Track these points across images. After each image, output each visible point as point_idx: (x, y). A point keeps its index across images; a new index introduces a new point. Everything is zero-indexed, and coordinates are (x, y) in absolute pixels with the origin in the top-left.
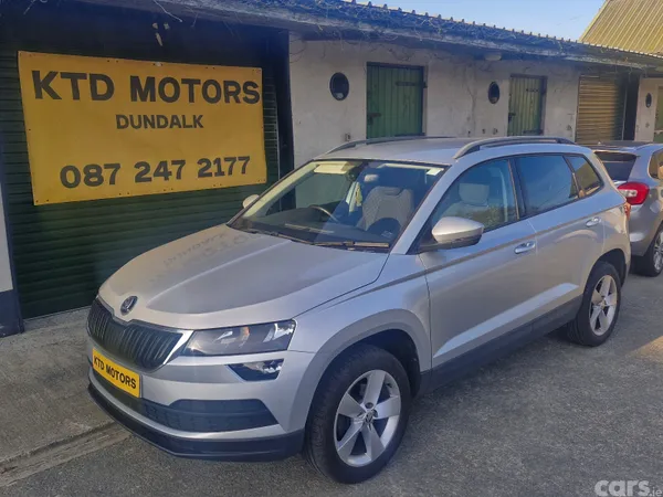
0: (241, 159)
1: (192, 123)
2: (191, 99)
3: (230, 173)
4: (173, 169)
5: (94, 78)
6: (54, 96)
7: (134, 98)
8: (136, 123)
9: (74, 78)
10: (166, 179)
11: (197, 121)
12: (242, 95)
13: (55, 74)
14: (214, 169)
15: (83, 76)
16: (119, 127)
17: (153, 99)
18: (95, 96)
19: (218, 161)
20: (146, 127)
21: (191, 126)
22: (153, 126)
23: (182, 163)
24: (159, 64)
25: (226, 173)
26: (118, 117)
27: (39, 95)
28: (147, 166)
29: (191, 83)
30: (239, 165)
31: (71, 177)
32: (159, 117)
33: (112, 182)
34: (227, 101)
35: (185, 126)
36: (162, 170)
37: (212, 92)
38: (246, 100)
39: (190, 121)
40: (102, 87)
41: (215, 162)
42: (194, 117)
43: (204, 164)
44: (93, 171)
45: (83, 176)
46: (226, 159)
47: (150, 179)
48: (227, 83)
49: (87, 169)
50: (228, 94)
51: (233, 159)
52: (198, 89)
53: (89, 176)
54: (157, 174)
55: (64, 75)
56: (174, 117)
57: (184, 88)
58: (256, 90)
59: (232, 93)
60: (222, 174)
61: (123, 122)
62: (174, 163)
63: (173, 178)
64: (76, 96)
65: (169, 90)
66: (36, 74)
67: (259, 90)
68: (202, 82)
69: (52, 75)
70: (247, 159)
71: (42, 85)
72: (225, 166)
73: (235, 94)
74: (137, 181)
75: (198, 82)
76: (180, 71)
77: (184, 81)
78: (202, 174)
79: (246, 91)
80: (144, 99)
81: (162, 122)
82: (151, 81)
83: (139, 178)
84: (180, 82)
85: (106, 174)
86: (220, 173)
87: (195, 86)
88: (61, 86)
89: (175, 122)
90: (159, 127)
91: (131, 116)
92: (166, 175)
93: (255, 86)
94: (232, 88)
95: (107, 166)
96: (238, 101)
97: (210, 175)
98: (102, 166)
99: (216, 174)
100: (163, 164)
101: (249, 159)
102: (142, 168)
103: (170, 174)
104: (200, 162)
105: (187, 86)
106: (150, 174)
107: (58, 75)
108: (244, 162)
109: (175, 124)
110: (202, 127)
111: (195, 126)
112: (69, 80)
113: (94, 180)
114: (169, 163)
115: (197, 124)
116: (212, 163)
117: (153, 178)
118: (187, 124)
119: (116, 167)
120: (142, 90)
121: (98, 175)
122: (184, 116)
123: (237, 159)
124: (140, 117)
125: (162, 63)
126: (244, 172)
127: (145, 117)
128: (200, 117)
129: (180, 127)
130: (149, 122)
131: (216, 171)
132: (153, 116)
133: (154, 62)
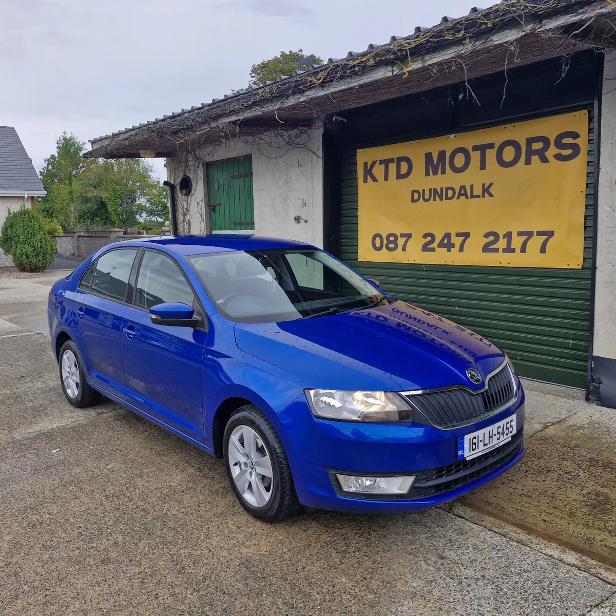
0: (540, 234)
1: (480, 193)
2: (483, 166)
3: (523, 250)
4: (457, 241)
5: (400, 160)
6: (375, 180)
7: (427, 174)
8: (427, 197)
10: (449, 250)
11: (486, 190)
12: (552, 151)
13: (376, 161)
14: (502, 243)
15: (392, 161)
16: (413, 201)
17: (444, 172)
18: (400, 176)
19: (508, 235)
20: (435, 200)
21: (478, 196)
22: (441, 199)
23: (466, 235)
24: (452, 136)
25: (518, 250)
26: (413, 192)
27: (365, 181)
28: (433, 238)
29: (482, 149)
30: (536, 242)
31: (377, 242)
32: (447, 189)
33: (404, 249)
34: (528, 162)
35: (473, 196)
36: (446, 242)
37: (509, 154)
38: (559, 157)
39: (478, 191)
40: (404, 167)
41: (504, 237)
42: (484, 185)
43: (492, 238)
44: (392, 239)
45: (385, 242)
46: (520, 234)
47: (433, 250)
48: (530, 141)
49: (388, 236)
50: (530, 153)
51: (529, 234)
52: (491, 154)
53: (389, 242)
54: (441, 245)
55: (381, 162)
56: (463, 187)
57: (476, 156)
59: (536, 152)
60: (513, 251)
61: (417, 196)
62: (458, 235)
63: (455, 250)
64: (386, 178)
65: (460, 160)
66: (366, 164)
67: (580, 142)
68: (497, 146)
69: (374, 163)
70: (550, 234)
71: (368, 172)
72: (517, 242)
73: (541, 152)
74: (423, 250)
75: (491, 146)
76: (469, 140)
77: (475, 148)
78: (486, 249)
79: (559, 145)
80: (435, 173)
81: (450, 193)
82: (442, 154)
83: (425, 248)
84: (470, 149)
85: (401, 241)
86: (509, 249)
87: (488, 151)
88: (379, 171)
89: (463, 192)
90: (447, 198)
91: (424, 191)
92: (450, 246)
93: (575, 135)
94: (537, 146)
95: (402, 235)
96: (544, 160)
97: (497, 250)
98: (399, 236)
99: (505, 251)
100: (448, 236)
101: (553, 235)
102: (429, 239)
103: (453, 246)
104: (487, 235)
105: (479, 152)
106: (435, 245)
107: (378, 162)
108: (544, 238)
109: (462, 195)
110: (491, 195)
111: (484, 196)
112: (383, 166)
113: (392, 246)
114: (453, 236)
115: (486, 193)
116: (501, 237)
117: (437, 249)
118: (475, 194)
119: (409, 236)
120: (434, 165)
121: (395, 242)
122: (472, 186)
123: (535, 234)
124: (430, 190)
125: (456, 134)
126: (543, 250)
127: (435, 189)
128: (491, 184)
129: (467, 197)
130: (437, 194)
131: (505, 247)
132: (442, 189)
133: (448, 136)
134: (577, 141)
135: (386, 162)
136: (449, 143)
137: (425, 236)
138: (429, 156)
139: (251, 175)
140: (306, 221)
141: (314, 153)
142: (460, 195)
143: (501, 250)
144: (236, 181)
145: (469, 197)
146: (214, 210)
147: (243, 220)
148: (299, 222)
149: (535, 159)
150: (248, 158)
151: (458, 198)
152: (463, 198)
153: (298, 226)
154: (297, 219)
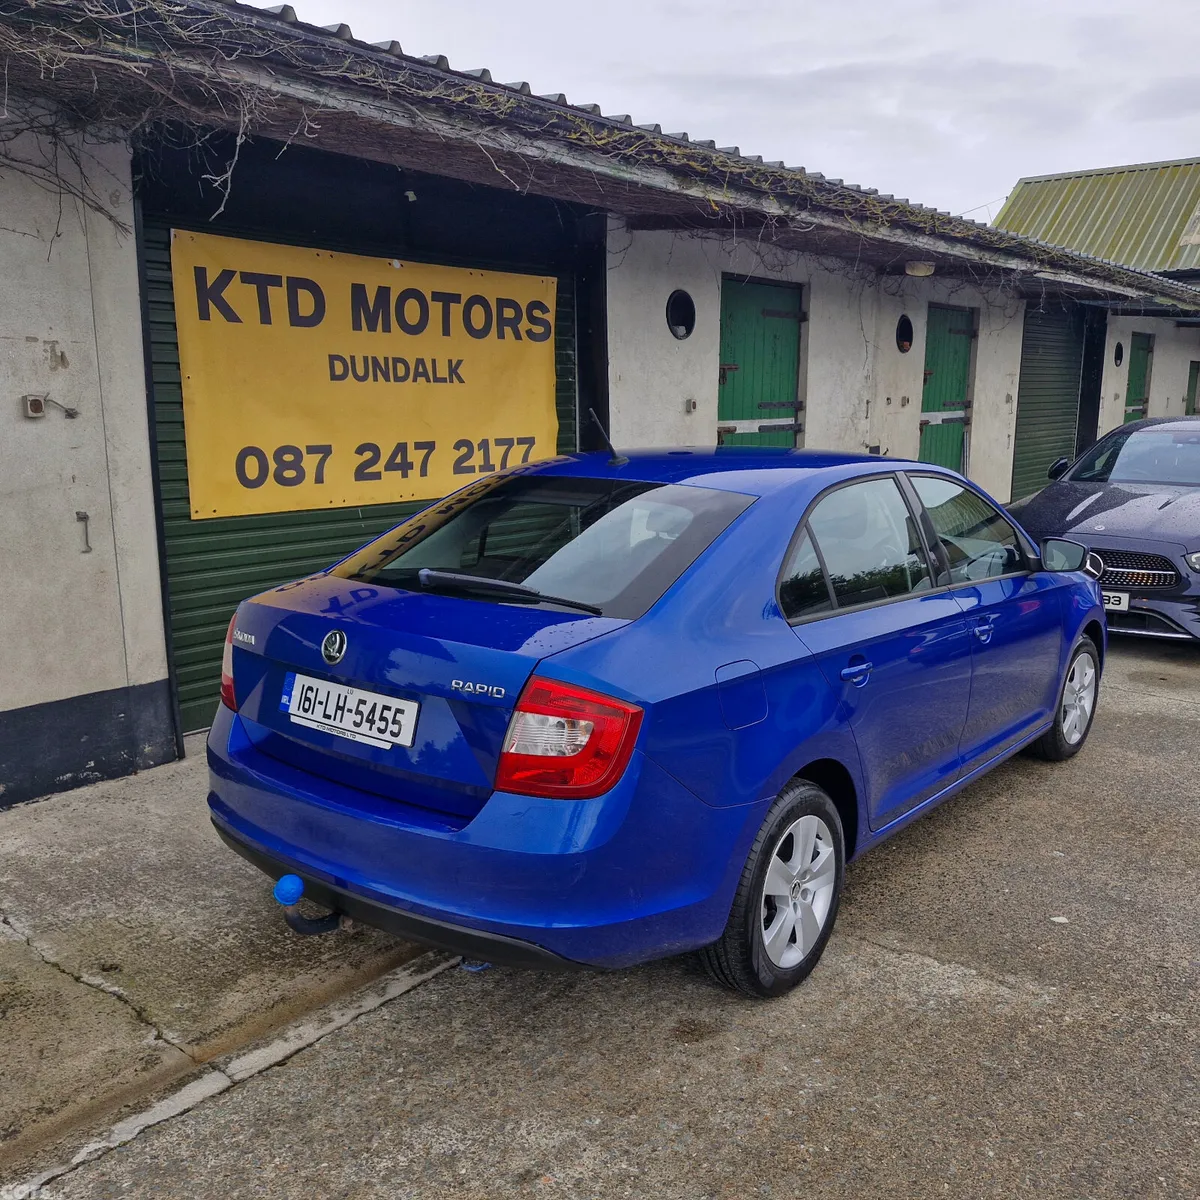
0: (521, 441)
1: (447, 375)
2: (446, 332)
3: (504, 465)
4: (415, 456)
5: (295, 284)
6: (231, 316)
7: (357, 326)
8: (361, 372)
9: (263, 282)
10: (405, 475)
11: (453, 370)
12: (524, 325)
13: (232, 274)
14: (478, 458)
15: (275, 281)
16: (334, 377)
17: (387, 328)
18: (296, 320)
19: (484, 445)
20: (376, 379)
21: (444, 380)
22: (387, 379)
23: (430, 447)
24: (396, 263)
25: (497, 467)
26: (333, 358)
27: (204, 315)
28: (377, 452)
29: (447, 299)
30: (517, 452)
31: (252, 468)
32: (396, 360)
33: (319, 479)
34: (501, 335)
35: (437, 380)
36: (398, 460)
37: (478, 316)
38: (531, 334)
39: (443, 372)
40: (306, 303)
41: (480, 446)
42: (450, 361)
43: (464, 450)
44: (288, 458)
45: (272, 466)
46: (499, 442)
47: (377, 476)
48: (503, 303)
49: (279, 454)
50: (503, 322)
51: (509, 443)
52: (457, 310)
53: (283, 465)
54: (391, 466)
55: (247, 278)
56: (420, 362)
57: (435, 309)
58: (546, 316)
59: (509, 322)
60: (491, 468)
61: (340, 368)
62: (419, 446)
63: (414, 473)
64: (266, 318)
66: (200, 273)
67: (550, 317)
68: (464, 300)
69: (226, 276)
70: (531, 441)
71: (210, 295)
72: (496, 455)
73: (514, 324)
74: (357, 478)
75: (456, 298)
76: (432, 279)
77: (436, 296)
78: (459, 468)
79: (533, 320)
80: (373, 327)
81: (401, 371)
82: (383, 293)
83: (361, 474)
84: (429, 298)
85: (310, 463)
86: (486, 466)
87: (453, 305)
88: (239, 295)
89: (422, 371)
90: (397, 379)
91: (353, 357)
92: (405, 468)
93: (545, 310)
94: (509, 313)
95: (311, 450)
96: (518, 337)
97: (472, 469)
98: (304, 451)
99: (481, 468)
100: (401, 448)
101: (534, 443)
102: (368, 455)
103: (411, 466)
104: (457, 446)
105: (440, 305)
106: (379, 467)
107: (237, 277)
108: (525, 447)
109: (421, 375)
110: (462, 381)
111: (451, 380)
112: (253, 288)
113: (290, 474)
114: (411, 447)
115: (455, 376)
116: (475, 448)
117: (384, 474)
118: (439, 375)
119: (326, 451)
120: (370, 310)
121: (296, 465)
122: (434, 361)
123: (515, 442)
124: (366, 359)
125: (404, 262)
127: (375, 360)
128: (459, 362)
129: (428, 380)
130: (381, 369)
131: (482, 463)
132: (386, 359)
133: (389, 260)
136: (395, 275)
137: (360, 450)
138: (358, 291)
140: (71, 414)
142: (416, 374)
143: (477, 469)
145: (431, 379)
149: (508, 330)
151: (414, 380)
152: (420, 380)
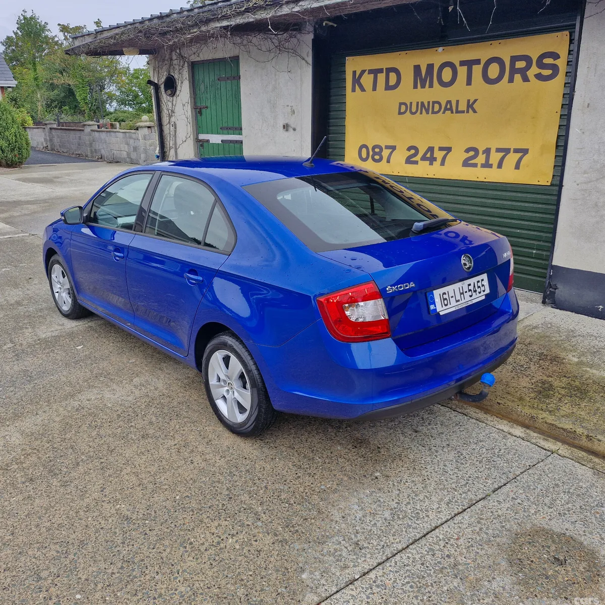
0: (517, 151)
1: (465, 109)
2: (469, 82)
3: (500, 166)
4: (439, 155)
5: (389, 70)
6: (363, 89)
7: (415, 87)
8: (414, 110)
10: (431, 164)
11: (470, 106)
12: (534, 70)
13: (365, 70)
14: (481, 159)
15: (381, 71)
16: (400, 113)
17: (431, 86)
18: (388, 87)
19: (487, 151)
20: (421, 113)
21: (463, 112)
22: (428, 113)
23: (449, 150)
24: (440, 49)
25: (495, 165)
26: (401, 104)
27: (354, 90)
28: (417, 151)
29: (469, 64)
30: (513, 158)
31: (364, 153)
32: (434, 103)
33: (388, 161)
34: (511, 80)
35: (457, 112)
36: (428, 155)
37: (494, 71)
38: (539, 77)
39: (463, 106)
40: (393, 77)
41: (484, 152)
42: (469, 101)
43: (472, 153)
44: (377, 150)
45: (371, 153)
46: (499, 150)
47: (416, 163)
48: (514, 59)
49: (374, 148)
50: (513, 71)
51: (507, 151)
52: (477, 70)
53: (375, 153)
54: (424, 158)
55: (371, 72)
56: (449, 102)
57: (462, 71)
59: (519, 71)
60: (491, 166)
61: (404, 108)
62: (441, 149)
63: (437, 164)
64: (374, 89)
65: (447, 74)
66: (354, 73)
67: (560, 62)
68: (483, 63)
69: (363, 72)
70: (525, 152)
71: (357, 81)
72: (495, 158)
73: (523, 72)
74: (406, 163)
75: (478, 62)
76: (457, 54)
77: (462, 63)
78: (466, 163)
79: (541, 65)
80: (423, 86)
81: (437, 107)
82: (430, 67)
83: (409, 161)
84: (457, 65)
85: (386, 153)
86: (487, 165)
87: (474, 67)
88: (367, 80)
89: (449, 107)
90: (433, 112)
91: (411, 103)
92: (432, 160)
93: (556, 56)
94: (520, 64)
95: (387, 147)
96: (526, 79)
97: (475, 165)
98: (384, 147)
99: (483, 166)
100: (431, 149)
101: (528, 153)
102: (413, 152)
103: (435, 159)
104: (467, 151)
105: (465, 68)
106: (418, 158)
107: (367, 72)
108: (519, 155)
109: (448, 110)
110: (475, 111)
111: (468, 112)
112: (372, 75)
113: (377, 157)
114: (436, 149)
115: (470, 109)
116: (481, 152)
117: (420, 162)
118: (459, 109)
119: (393, 148)
120: (422, 78)
121: (380, 154)
122: (458, 102)
123: (512, 150)
124: (418, 103)
125: (443, 48)
126: (517, 167)
127: (422, 103)
128: (475, 101)
129: (452, 112)
130: (424, 108)
131: (484, 162)
132: (429, 102)
133: (436, 48)
134: (557, 62)
135: (375, 72)
136: (437, 56)
137: (409, 149)
138: (417, 68)
139: (238, 78)
140: (294, 130)
141: (304, 59)
142: (446, 109)
143: (479, 165)
144: (223, 83)
145: (454, 111)
146: (200, 113)
147: (230, 125)
148: (287, 130)
149: (518, 77)
150: (236, 59)
151: (444, 113)
152: (448, 112)
153: (286, 134)
154: (286, 127)
